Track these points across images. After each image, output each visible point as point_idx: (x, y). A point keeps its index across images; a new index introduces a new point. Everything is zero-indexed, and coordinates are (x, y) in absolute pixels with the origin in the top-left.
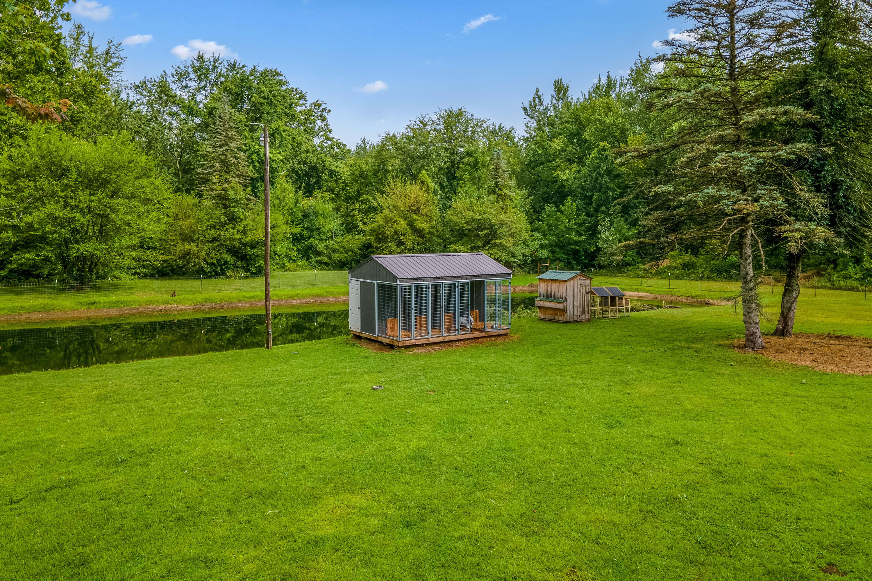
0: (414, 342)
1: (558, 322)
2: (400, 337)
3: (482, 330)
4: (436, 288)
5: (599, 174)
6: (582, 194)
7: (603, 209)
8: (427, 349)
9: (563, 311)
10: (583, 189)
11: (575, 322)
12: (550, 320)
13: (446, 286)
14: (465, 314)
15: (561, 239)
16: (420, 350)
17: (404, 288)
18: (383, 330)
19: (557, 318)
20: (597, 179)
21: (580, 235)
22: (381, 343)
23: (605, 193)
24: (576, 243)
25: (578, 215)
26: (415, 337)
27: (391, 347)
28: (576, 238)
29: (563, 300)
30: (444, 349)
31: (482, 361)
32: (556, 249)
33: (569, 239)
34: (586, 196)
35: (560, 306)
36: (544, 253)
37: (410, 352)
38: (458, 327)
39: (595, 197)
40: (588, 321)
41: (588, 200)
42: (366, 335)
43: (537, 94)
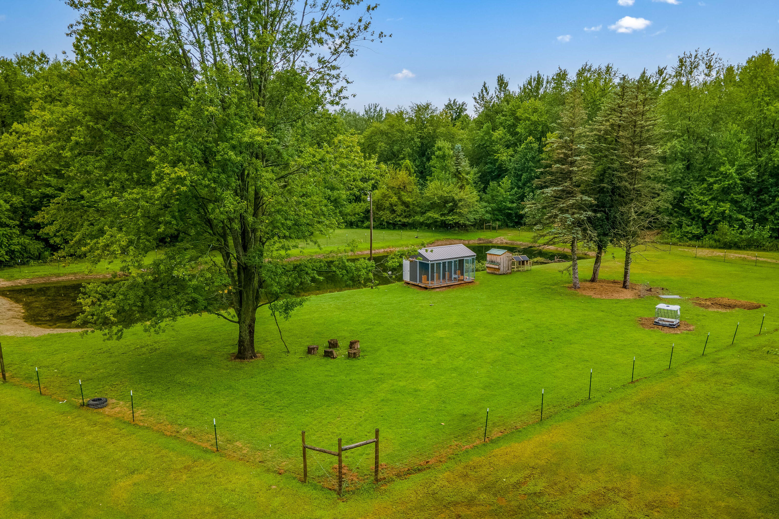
0: (435, 286)
1: (496, 274)
2: (430, 284)
3: (463, 280)
4: (444, 263)
5: (526, 159)
6: (515, 173)
7: (528, 184)
8: (441, 289)
9: (499, 269)
10: (516, 169)
11: (504, 274)
12: (492, 273)
13: (448, 262)
14: (455, 273)
15: (500, 206)
16: (438, 290)
17: (431, 264)
18: (421, 281)
19: (495, 272)
20: (525, 163)
21: (513, 202)
22: (421, 287)
23: (530, 173)
24: (510, 209)
25: (512, 188)
26: (435, 284)
27: (426, 288)
28: (510, 205)
29: (499, 264)
30: (448, 289)
31: (466, 295)
32: (496, 212)
33: (505, 206)
34: (518, 175)
35: (497, 267)
36: (488, 216)
37: (433, 291)
38: (453, 279)
39: (523, 177)
40: (510, 273)
41: (519, 177)
42: (412, 282)
43: (484, 86)
